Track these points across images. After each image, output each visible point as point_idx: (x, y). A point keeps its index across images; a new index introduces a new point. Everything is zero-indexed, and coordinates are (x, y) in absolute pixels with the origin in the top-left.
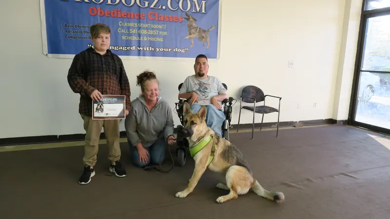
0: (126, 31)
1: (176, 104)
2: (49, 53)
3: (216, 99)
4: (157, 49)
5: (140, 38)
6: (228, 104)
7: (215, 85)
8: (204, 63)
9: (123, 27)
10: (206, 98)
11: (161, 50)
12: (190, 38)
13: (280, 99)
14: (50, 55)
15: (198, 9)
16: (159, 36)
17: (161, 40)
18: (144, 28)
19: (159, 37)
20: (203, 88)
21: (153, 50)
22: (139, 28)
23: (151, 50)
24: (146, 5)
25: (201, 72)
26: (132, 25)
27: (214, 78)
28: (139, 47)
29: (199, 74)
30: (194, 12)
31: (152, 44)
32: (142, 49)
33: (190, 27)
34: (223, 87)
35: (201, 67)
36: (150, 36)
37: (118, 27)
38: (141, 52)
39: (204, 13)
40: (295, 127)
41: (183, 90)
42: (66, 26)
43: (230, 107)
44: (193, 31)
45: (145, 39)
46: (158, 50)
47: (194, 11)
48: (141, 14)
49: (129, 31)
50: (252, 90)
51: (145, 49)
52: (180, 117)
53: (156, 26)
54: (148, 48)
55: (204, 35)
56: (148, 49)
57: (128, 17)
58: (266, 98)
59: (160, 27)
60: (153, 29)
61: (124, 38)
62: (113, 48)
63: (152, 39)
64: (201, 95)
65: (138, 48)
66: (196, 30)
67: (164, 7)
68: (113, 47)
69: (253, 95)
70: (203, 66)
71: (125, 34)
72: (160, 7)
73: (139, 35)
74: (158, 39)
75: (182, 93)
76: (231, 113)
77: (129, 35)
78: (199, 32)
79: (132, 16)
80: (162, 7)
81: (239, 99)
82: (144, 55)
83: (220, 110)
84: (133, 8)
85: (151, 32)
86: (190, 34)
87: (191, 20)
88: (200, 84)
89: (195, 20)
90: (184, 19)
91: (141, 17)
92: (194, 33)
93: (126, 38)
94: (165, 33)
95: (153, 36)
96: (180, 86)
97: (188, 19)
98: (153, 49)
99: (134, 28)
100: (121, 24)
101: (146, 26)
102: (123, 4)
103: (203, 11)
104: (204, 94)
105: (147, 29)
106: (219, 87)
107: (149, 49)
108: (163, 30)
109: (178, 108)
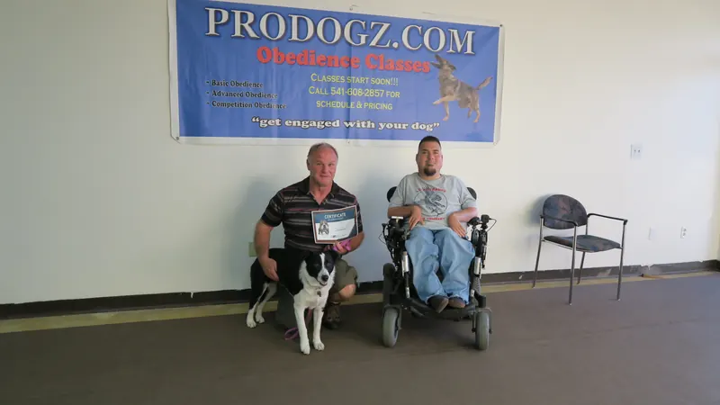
0: (323, 92)
1: (384, 226)
2: (181, 135)
3: (459, 217)
4: (381, 124)
5: (349, 105)
6: (479, 227)
7: (455, 192)
8: (435, 152)
9: (317, 84)
10: (440, 216)
11: (388, 126)
12: (443, 103)
13: (625, 223)
14: (183, 139)
15: (459, 47)
16: (385, 100)
17: (387, 107)
18: (358, 86)
19: (385, 102)
20: (433, 197)
21: (373, 126)
22: (349, 86)
23: (369, 126)
24: (363, 41)
25: (430, 168)
26: (335, 79)
27: (452, 178)
28: (348, 122)
29: (426, 171)
30: (451, 53)
31: (371, 115)
32: (352, 125)
33: (444, 81)
34: (469, 196)
35: (429, 158)
36: (367, 100)
37: (310, 83)
38: (351, 132)
39: (469, 54)
40: (642, 276)
41: (397, 201)
42: (214, 83)
43: (483, 232)
44: (449, 88)
45: (359, 106)
46: (382, 126)
47: (451, 50)
48: (352, 59)
49: (329, 91)
50: (562, 204)
51: (358, 126)
52: (390, 251)
53: (379, 81)
54: (363, 123)
55: (469, 97)
56: (363, 126)
57: (327, 64)
58: (590, 219)
59: (388, 82)
60: (374, 87)
61: (319, 104)
62: (299, 125)
63: (371, 106)
64: (429, 211)
65: (346, 123)
66: (455, 88)
67: (395, 45)
68: (299, 122)
69: (565, 212)
70: (433, 157)
71: (320, 97)
72: (388, 45)
73: (349, 99)
74: (384, 106)
75: (394, 205)
76: (485, 244)
77: (330, 98)
78: (461, 90)
79: (336, 64)
80: (391, 44)
81: (538, 222)
82: (357, 137)
83: (465, 238)
84: (337, 46)
85: (370, 93)
86: (445, 95)
87: (446, 67)
88: (428, 190)
89: (454, 68)
90: (432, 67)
91: (353, 64)
92: (451, 94)
93: (324, 104)
94: (397, 94)
95: (374, 100)
96: (391, 193)
97: (440, 67)
98: (373, 124)
99: (338, 85)
100: (314, 77)
101: (360, 80)
102: (320, 39)
103: (469, 51)
104: (434, 208)
105: (363, 86)
106: (463, 195)
107: (366, 125)
108: (392, 88)
109: (387, 233)
